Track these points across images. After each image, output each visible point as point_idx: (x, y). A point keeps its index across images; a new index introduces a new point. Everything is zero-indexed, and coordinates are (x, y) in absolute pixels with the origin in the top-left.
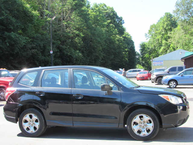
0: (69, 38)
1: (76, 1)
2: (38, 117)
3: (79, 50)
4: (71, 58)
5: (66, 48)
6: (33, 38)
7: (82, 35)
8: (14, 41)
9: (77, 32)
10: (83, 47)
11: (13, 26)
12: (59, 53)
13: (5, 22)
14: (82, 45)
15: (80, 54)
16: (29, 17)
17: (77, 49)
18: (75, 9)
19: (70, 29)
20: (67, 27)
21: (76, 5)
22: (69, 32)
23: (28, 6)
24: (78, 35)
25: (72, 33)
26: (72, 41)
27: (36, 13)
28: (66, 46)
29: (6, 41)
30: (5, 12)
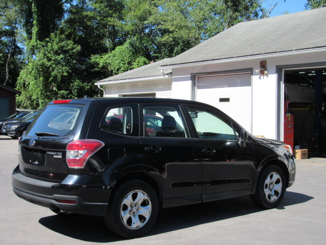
2: (149, 195)
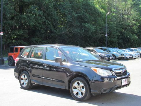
0: (129, 26)
1: (134, 2)
3: (136, 34)
4: (129, 39)
5: (126, 33)
6: (103, 26)
7: (138, 24)
8: (88, 29)
9: (135, 22)
10: (139, 32)
11: (88, 19)
12: (121, 36)
13: (83, 17)
14: (138, 31)
15: (136, 37)
16: (98, 13)
17: (134, 34)
18: (134, 7)
19: (130, 20)
20: (128, 19)
21: (134, 4)
22: (130, 23)
23: (98, 6)
24: (135, 24)
25: (132, 23)
26: (131, 28)
27: (102, 10)
28: (127, 32)
29: (83, 29)
30: (83, 11)
